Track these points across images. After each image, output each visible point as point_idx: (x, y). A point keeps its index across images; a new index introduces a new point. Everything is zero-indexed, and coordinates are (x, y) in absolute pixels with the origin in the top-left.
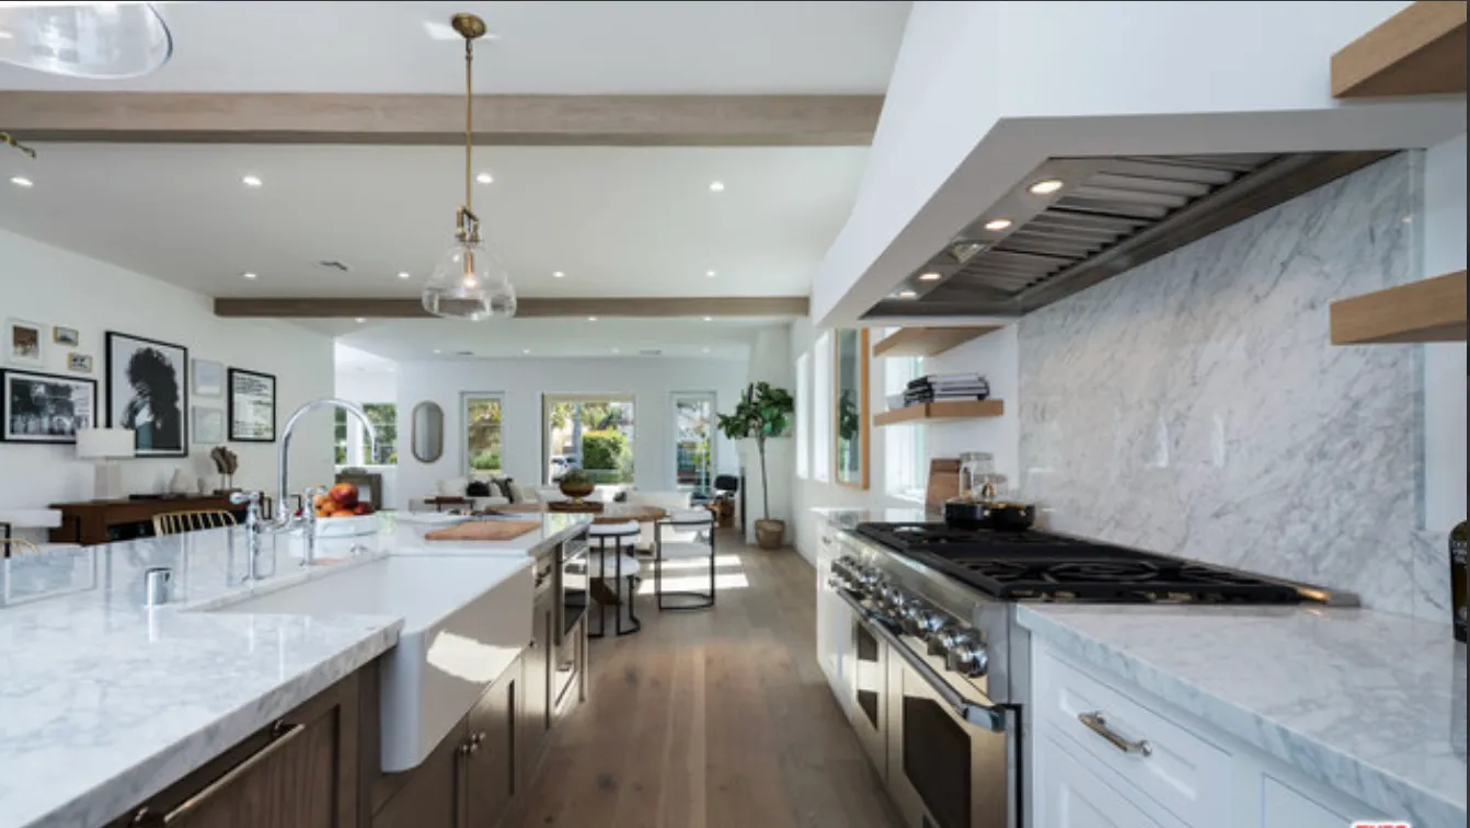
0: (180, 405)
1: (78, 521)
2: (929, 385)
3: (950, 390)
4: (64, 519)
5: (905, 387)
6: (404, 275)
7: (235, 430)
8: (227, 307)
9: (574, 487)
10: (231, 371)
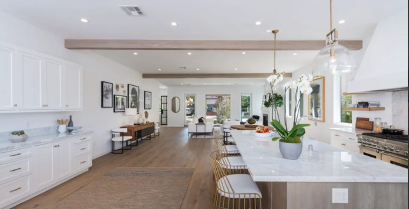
0: (138, 101)
1: (131, 130)
2: (368, 103)
3: (373, 105)
4: (128, 130)
5: (358, 103)
6: (198, 69)
7: (146, 107)
8: (145, 76)
9: (251, 122)
10: (145, 92)
